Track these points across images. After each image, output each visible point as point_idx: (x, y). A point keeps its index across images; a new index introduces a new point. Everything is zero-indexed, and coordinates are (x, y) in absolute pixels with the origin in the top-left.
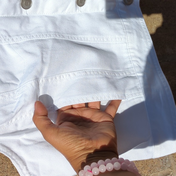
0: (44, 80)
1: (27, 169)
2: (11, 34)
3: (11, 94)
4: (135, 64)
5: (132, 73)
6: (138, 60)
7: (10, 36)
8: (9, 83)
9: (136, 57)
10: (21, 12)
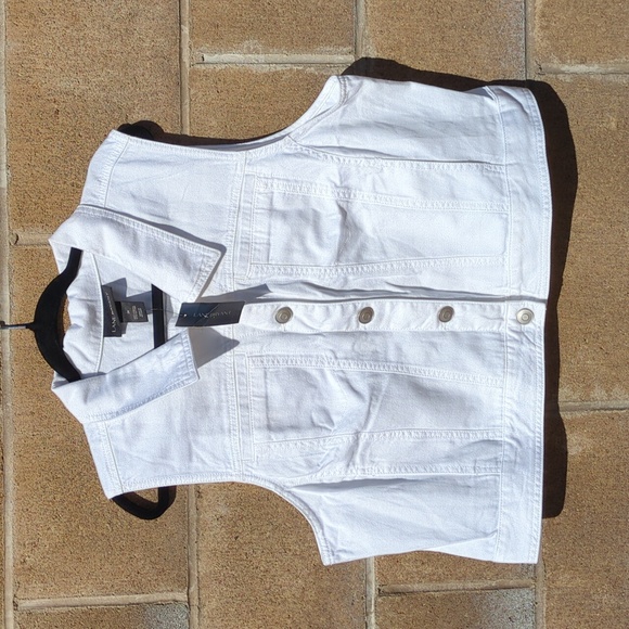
0: (367, 436)
1: (323, 534)
2: (338, 355)
3: (322, 443)
4: (508, 421)
5: (498, 434)
6: (514, 417)
7: (336, 358)
8: (321, 427)
9: (512, 411)
10: (358, 326)
